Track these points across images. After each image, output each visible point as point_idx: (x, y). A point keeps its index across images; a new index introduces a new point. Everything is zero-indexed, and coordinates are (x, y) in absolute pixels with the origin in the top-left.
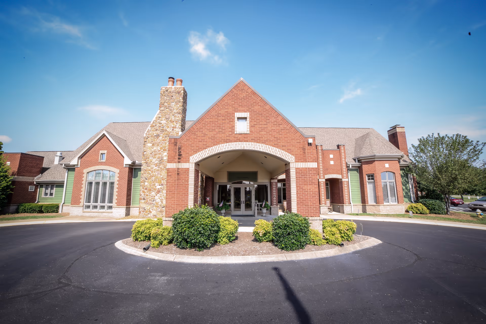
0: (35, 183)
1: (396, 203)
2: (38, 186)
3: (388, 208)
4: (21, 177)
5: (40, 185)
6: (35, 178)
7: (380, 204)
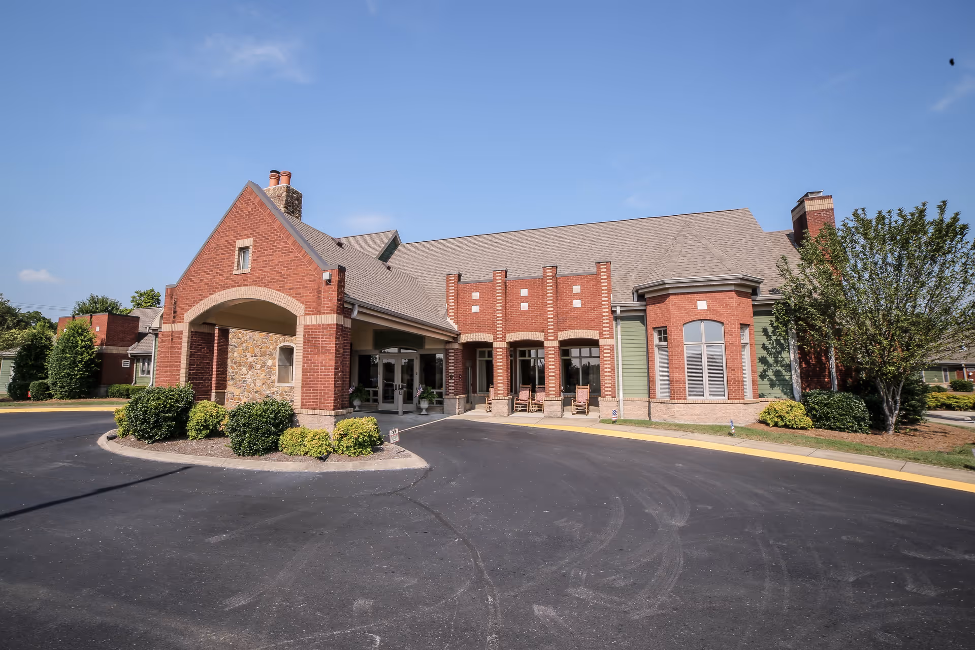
0: (129, 356)
1: (725, 399)
2: (134, 360)
3: (698, 409)
4: (111, 348)
5: (136, 358)
6: (130, 348)
7: (677, 399)
